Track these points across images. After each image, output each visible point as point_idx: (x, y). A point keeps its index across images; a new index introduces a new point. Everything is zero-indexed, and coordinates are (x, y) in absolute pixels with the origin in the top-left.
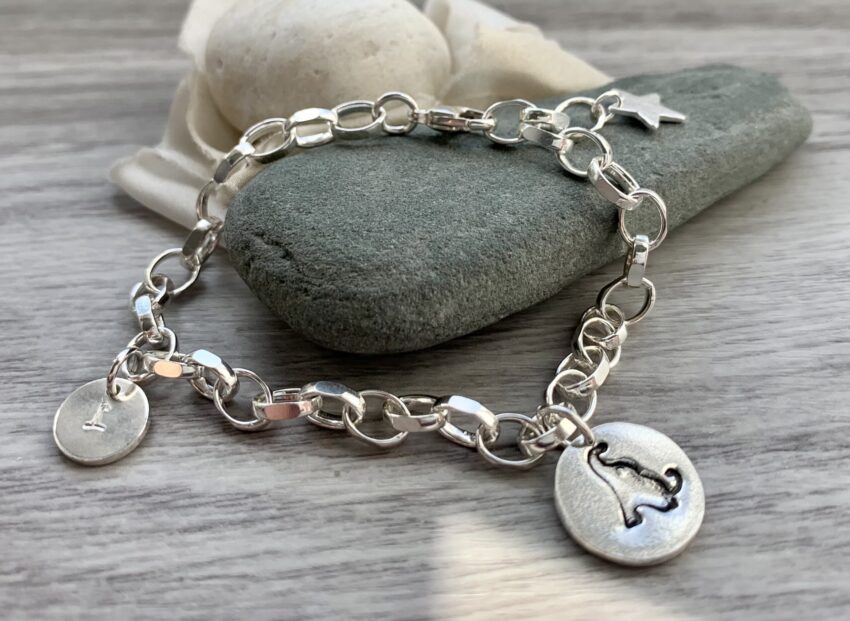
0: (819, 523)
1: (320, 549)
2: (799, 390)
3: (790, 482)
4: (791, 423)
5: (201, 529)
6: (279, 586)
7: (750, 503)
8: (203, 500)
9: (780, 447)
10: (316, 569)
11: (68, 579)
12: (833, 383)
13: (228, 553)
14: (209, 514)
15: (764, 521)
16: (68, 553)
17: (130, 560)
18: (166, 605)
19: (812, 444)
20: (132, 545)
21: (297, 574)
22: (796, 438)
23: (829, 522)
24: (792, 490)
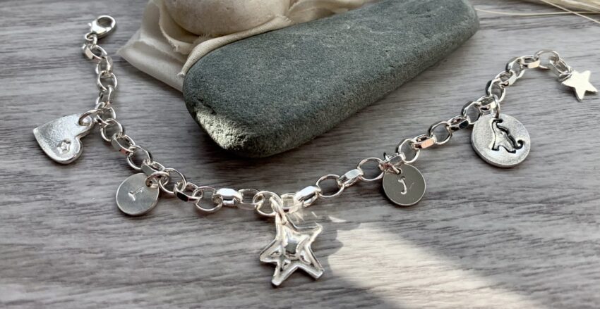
0: (443, 235)
1: (230, 243)
2: (445, 169)
3: (434, 215)
4: (439, 186)
5: (178, 233)
6: (213, 260)
7: (415, 224)
8: (179, 220)
9: (432, 197)
10: (229, 252)
11: (123, 256)
12: (461, 166)
13: (190, 244)
14: (181, 226)
15: (420, 233)
16: (121, 244)
17: (149, 248)
18: (166, 268)
19: (447, 197)
20: (149, 241)
21: (220, 254)
22: (440, 193)
23: (448, 234)
24: (435, 219)
